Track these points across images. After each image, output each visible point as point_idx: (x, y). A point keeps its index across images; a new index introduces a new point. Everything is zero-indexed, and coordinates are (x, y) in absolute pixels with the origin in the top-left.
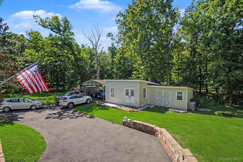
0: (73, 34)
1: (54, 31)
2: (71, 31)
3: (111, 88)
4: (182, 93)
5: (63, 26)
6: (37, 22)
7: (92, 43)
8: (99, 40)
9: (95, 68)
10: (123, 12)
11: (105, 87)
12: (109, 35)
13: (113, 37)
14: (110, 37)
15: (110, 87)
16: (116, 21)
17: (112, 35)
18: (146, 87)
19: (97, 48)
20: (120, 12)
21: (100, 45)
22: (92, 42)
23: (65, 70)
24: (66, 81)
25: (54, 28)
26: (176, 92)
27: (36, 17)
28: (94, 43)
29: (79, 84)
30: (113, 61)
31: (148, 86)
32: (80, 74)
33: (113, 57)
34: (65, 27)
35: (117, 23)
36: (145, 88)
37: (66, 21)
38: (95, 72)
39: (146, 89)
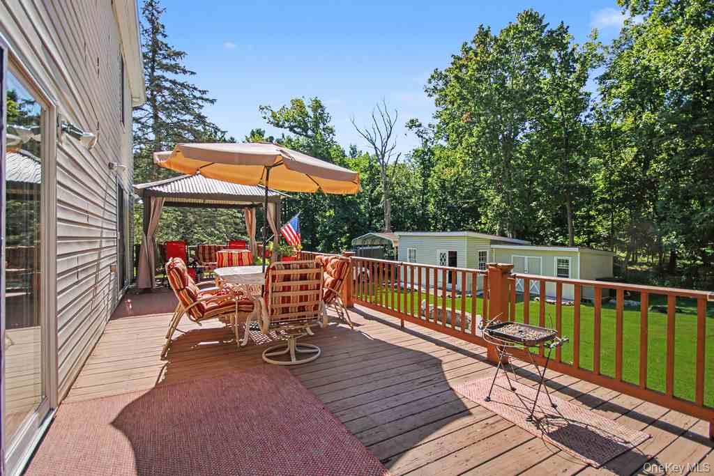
0: (332, 131)
1: (295, 132)
2: (329, 125)
3: (410, 250)
4: (567, 261)
5: (312, 117)
6: (265, 118)
7: (372, 145)
8: (388, 137)
9: (380, 206)
10: (442, 70)
11: (397, 248)
12: (413, 124)
13: (421, 129)
14: (415, 129)
15: (408, 249)
16: (426, 91)
17: (420, 125)
18: (487, 248)
19: (387, 155)
20: (437, 69)
21: (393, 148)
22: (374, 145)
23: (316, 210)
24: (317, 235)
25: (295, 126)
26: (555, 259)
27: (265, 110)
28: (379, 145)
29: (345, 244)
30: (425, 185)
31: (493, 246)
32: (347, 220)
33: (426, 176)
34: (317, 118)
35: (430, 96)
36: (484, 251)
37: (318, 106)
38: (380, 214)
39: (488, 254)
